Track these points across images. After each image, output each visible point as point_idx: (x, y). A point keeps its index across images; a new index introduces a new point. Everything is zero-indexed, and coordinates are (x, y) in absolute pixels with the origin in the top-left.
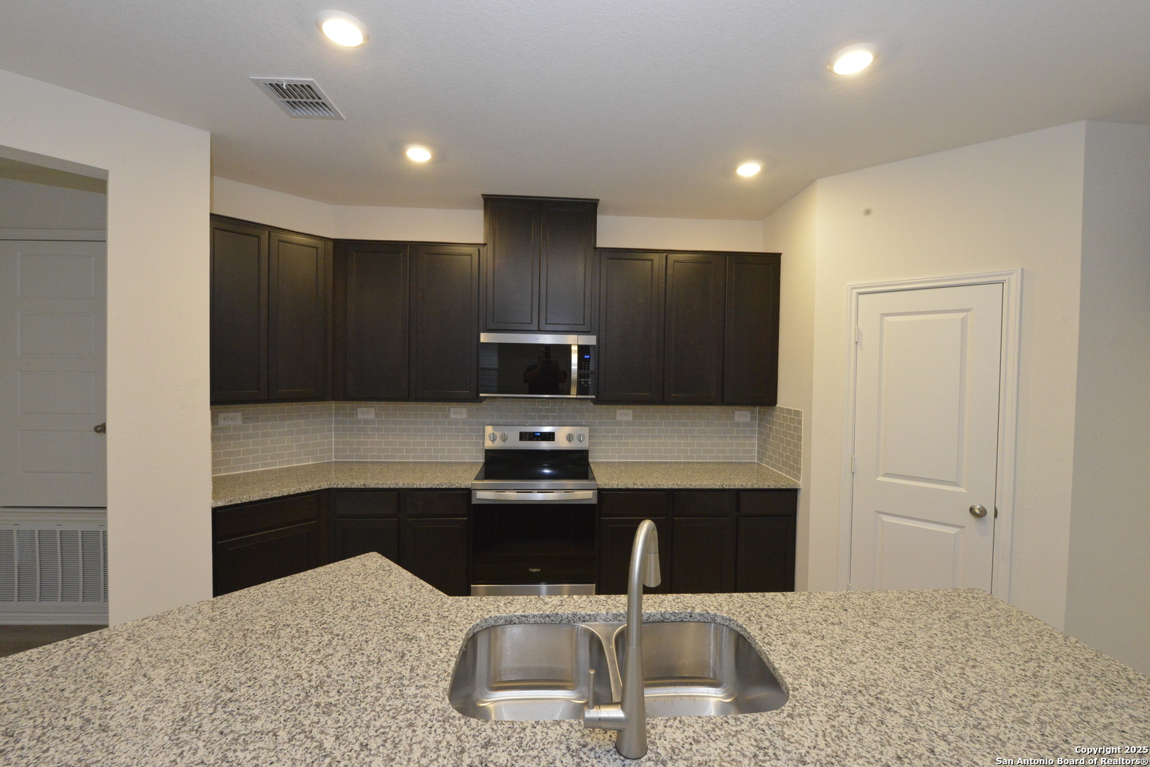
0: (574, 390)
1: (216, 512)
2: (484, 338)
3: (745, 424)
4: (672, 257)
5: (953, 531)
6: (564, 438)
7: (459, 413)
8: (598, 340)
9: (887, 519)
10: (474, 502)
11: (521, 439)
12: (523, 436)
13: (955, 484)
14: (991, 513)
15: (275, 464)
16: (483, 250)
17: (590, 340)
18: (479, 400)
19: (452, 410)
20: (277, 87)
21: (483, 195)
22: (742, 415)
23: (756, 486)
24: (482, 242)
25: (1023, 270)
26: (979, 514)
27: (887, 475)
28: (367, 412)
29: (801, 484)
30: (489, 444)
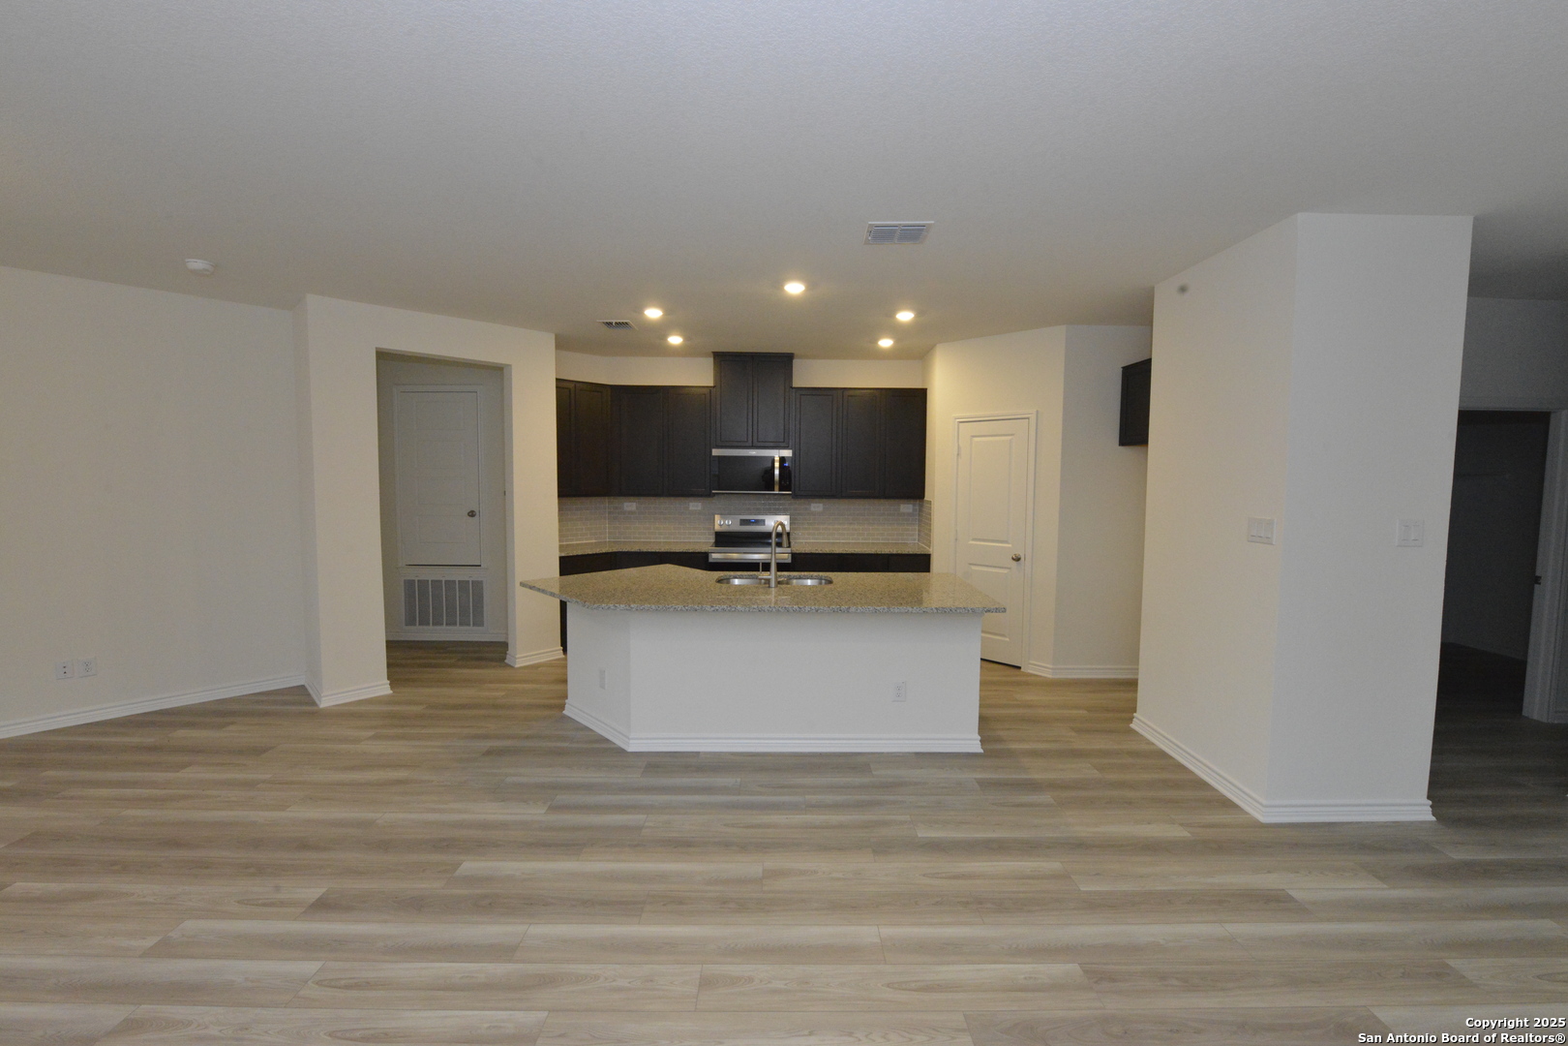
0: (777, 487)
1: (561, 558)
2: (716, 452)
3: (909, 514)
4: (846, 393)
5: (1006, 571)
6: (772, 522)
7: (695, 505)
8: (794, 453)
9: (973, 568)
10: (710, 560)
11: (741, 524)
12: (744, 522)
13: (1006, 542)
14: (1022, 559)
15: (572, 540)
16: (714, 390)
17: (787, 453)
18: (710, 495)
19: (691, 504)
20: (609, 324)
21: (714, 353)
22: (906, 507)
23: (899, 552)
24: (712, 384)
25: (1037, 412)
26: (1017, 559)
27: (974, 539)
28: (630, 505)
29: (930, 551)
30: (717, 528)
